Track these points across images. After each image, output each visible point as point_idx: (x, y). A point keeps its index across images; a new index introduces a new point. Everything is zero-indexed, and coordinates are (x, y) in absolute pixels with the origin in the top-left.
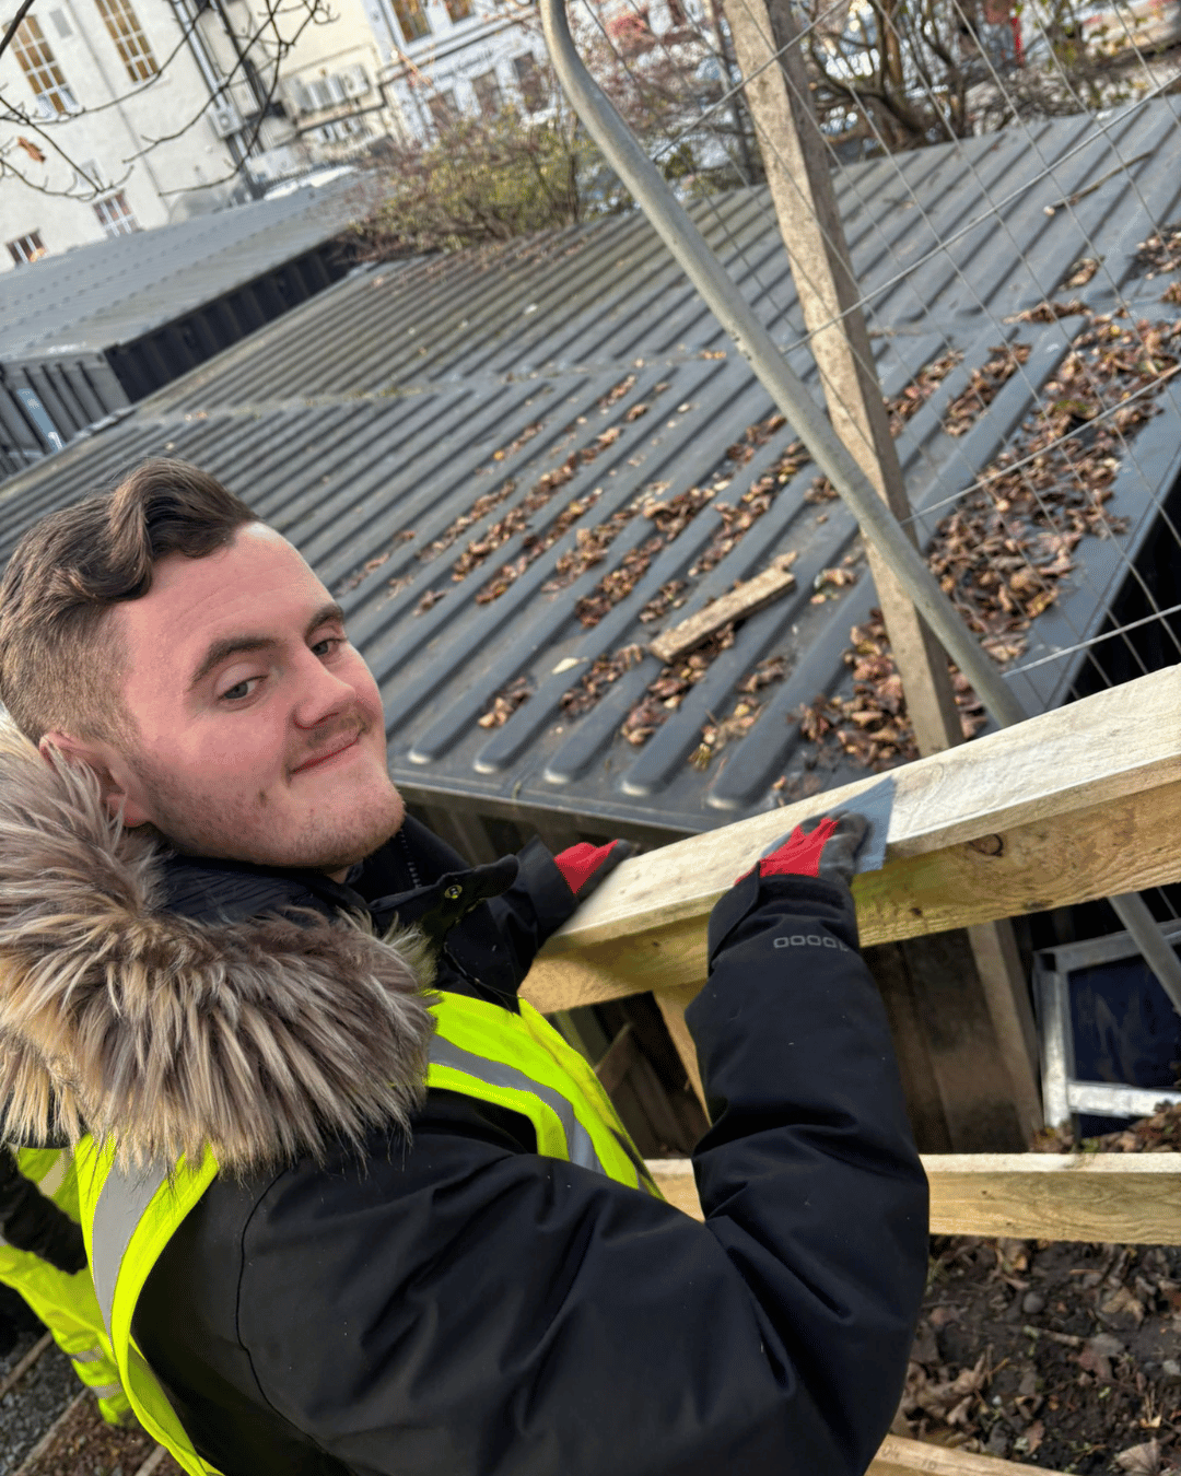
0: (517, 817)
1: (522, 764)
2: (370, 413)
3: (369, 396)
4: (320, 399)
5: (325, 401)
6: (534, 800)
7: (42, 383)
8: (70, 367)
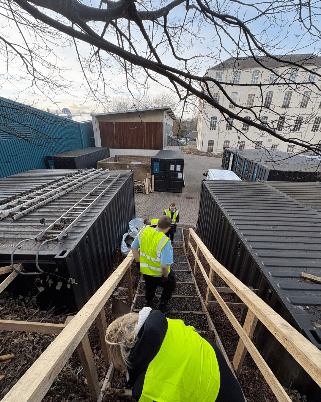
0: (261, 272)
1: (268, 268)
2: (297, 206)
3: (299, 203)
4: (292, 198)
5: (292, 199)
6: (265, 273)
7: (260, 168)
8: (265, 169)
